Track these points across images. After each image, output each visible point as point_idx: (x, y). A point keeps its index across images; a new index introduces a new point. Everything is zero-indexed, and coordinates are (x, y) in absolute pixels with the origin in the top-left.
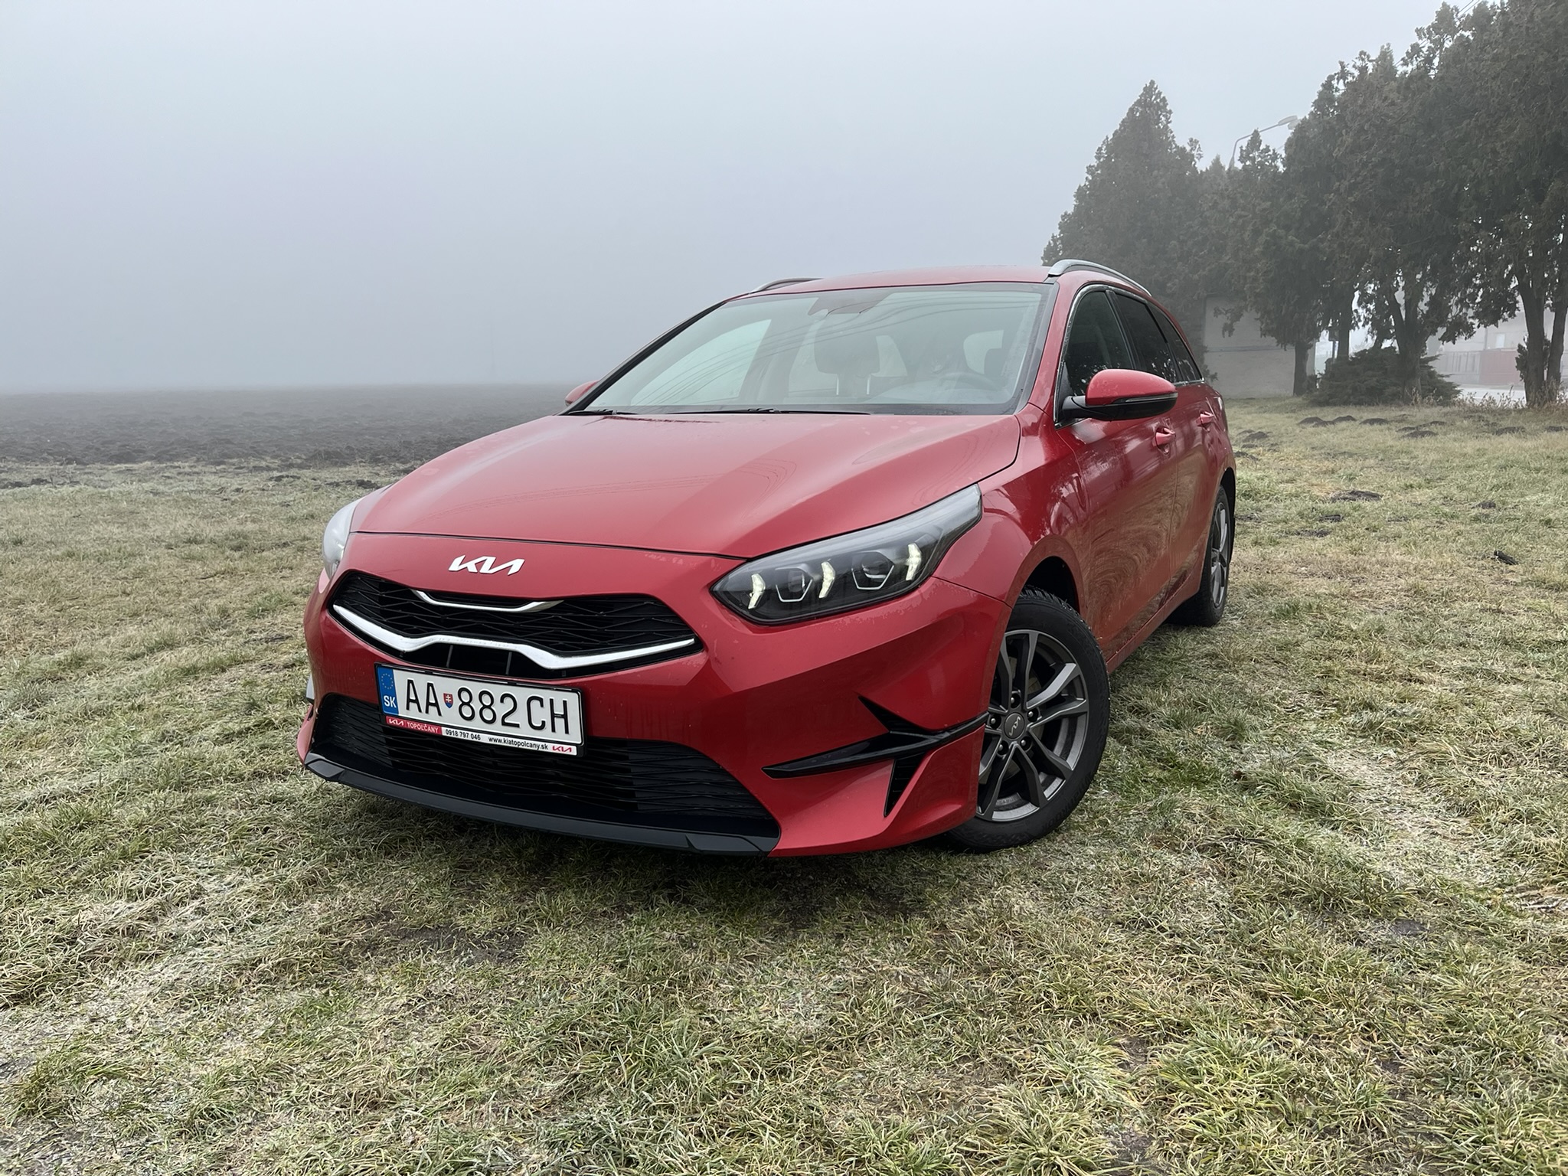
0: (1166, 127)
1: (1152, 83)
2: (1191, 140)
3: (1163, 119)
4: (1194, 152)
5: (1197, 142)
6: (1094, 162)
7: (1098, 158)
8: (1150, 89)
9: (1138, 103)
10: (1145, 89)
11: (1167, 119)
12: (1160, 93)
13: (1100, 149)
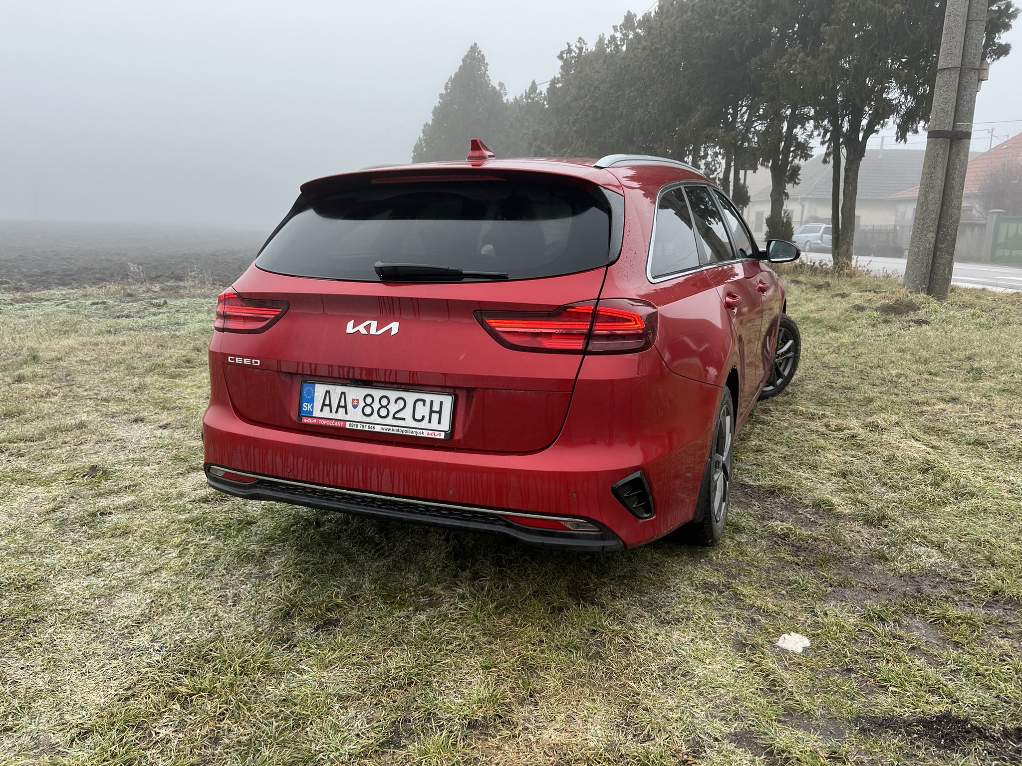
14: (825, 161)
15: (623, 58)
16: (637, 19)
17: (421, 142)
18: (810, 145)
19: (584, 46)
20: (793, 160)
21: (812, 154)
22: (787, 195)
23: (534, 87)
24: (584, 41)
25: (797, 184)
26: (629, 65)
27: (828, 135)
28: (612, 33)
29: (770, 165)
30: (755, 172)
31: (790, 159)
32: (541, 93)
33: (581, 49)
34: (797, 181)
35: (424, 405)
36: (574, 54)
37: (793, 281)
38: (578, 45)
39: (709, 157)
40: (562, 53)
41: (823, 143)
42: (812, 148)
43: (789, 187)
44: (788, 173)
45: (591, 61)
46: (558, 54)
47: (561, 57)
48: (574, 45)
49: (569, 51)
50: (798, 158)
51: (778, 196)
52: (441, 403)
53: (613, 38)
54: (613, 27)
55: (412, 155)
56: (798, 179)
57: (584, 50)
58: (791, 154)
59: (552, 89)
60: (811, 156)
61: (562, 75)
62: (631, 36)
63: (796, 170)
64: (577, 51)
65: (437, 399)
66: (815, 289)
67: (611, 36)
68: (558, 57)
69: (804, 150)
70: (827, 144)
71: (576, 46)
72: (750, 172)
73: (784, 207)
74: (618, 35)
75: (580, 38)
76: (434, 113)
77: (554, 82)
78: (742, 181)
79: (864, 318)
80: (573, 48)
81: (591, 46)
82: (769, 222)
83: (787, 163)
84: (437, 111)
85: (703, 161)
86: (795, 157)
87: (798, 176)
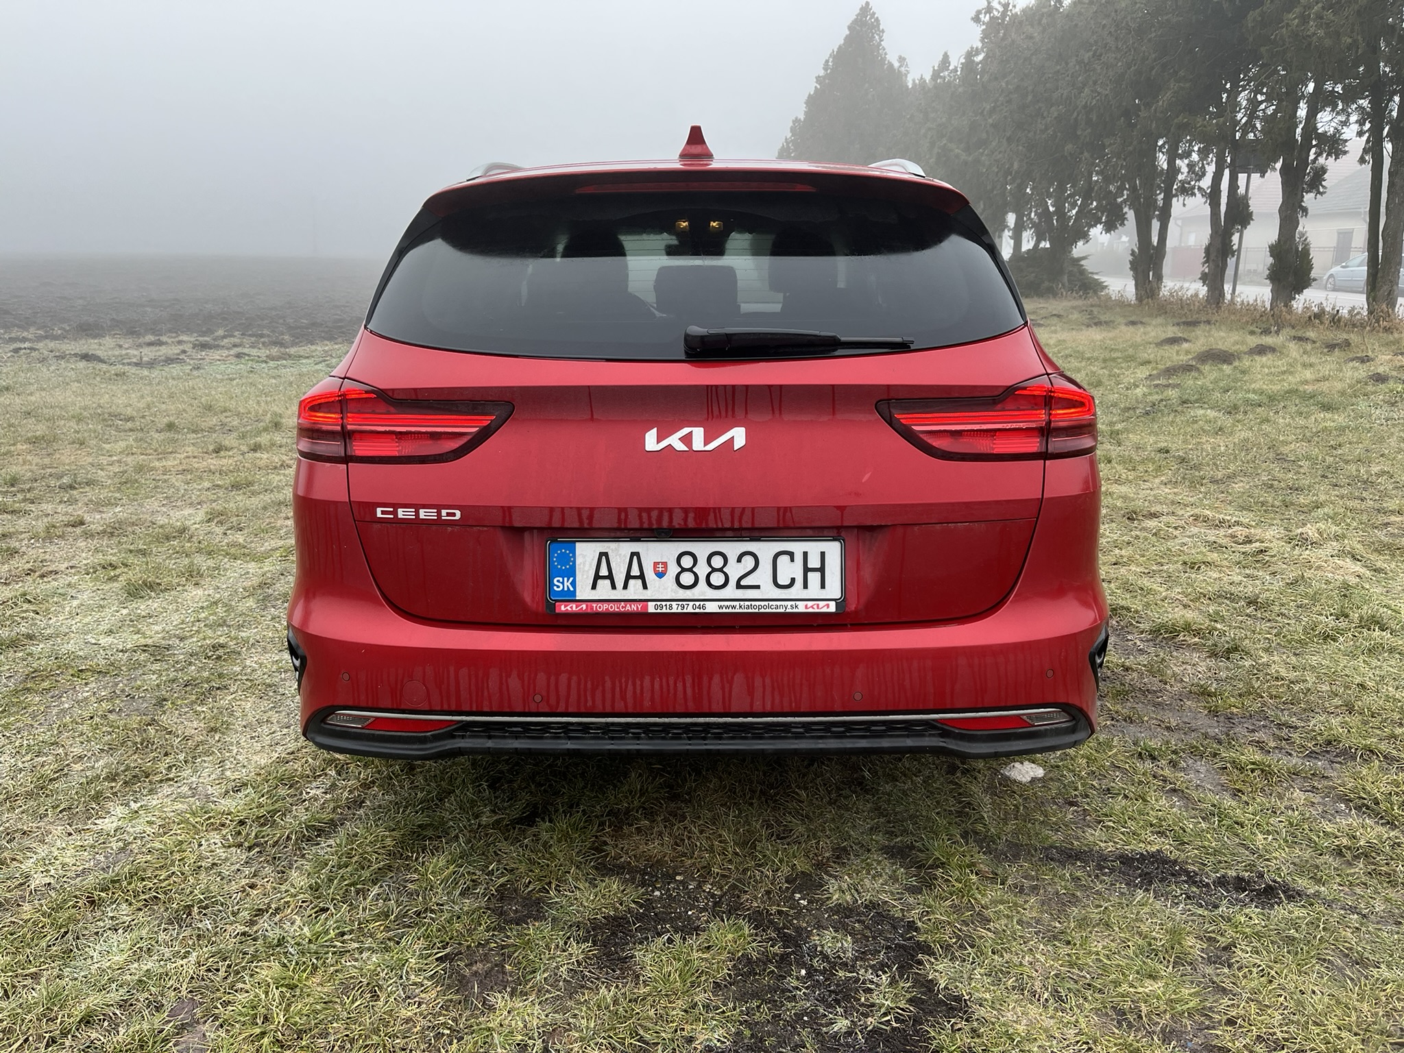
0: (879, 44)
1: (867, 3)
2: (900, 57)
3: (877, 37)
4: (903, 69)
5: (904, 59)
6: (822, 73)
7: (825, 69)
8: (865, 9)
9: (855, 21)
10: (861, 9)
11: (880, 37)
12: (874, 13)
13: (827, 61)
14: (1362, 160)
18: (1344, 137)
20: (1316, 159)
21: (1346, 149)
22: (1305, 210)
23: (945, 60)
25: (1321, 194)
26: (1076, 25)
27: (1368, 124)
29: (1279, 165)
30: (1263, 176)
31: (1312, 157)
33: (1007, 6)
34: (1321, 190)
35: (792, 560)
36: (995, 14)
37: (1295, 338)
39: (1195, 154)
40: (979, 13)
41: (1361, 133)
42: (1346, 141)
43: (1309, 198)
44: (1307, 178)
45: (1021, 23)
46: (973, 15)
47: (976, 19)
49: (989, 9)
50: (1325, 155)
51: (1291, 211)
52: (823, 554)
56: (1323, 186)
57: (1010, 7)
58: (1313, 150)
60: (1345, 152)
61: (983, 42)
63: (1320, 173)
64: (1001, 9)
65: (814, 549)
66: (1326, 350)
68: (972, 19)
69: (1334, 145)
70: (1367, 135)
73: (1300, 228)
76: (807, 103)
78: (1241, 191)
80: (995, 4)
82: (1275, 250)
83: (1305, 162)
84: (811, 101)
85: (1186, 162)
86: (1318, 154)
87: (1323, 183)
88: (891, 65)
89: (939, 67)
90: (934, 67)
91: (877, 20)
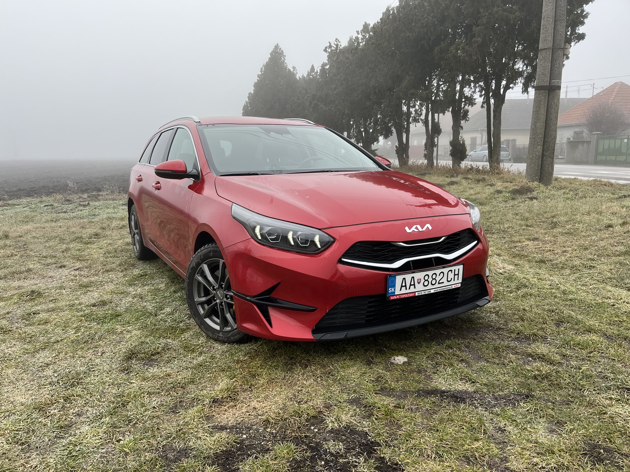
0: (284, 61)
1: (277, 44)
2: (293, 67)
3: (283, 58)
4: (295, 72)
5: (295, 68)
6: (260, 73)
7: (261, 71)
8: (277, 47)
9: (273, 52)
10: (275, 47)
11: (284, 58)
12: (281, 49)
13: (262, 68)
14: (482, 107)
15: (362, 50)
16: (371, 27)
17: (247, 104)
18: (474, 97)
19: (339, 43)
20: (464, 107)
21: (476, 102)
22: (462, 127)
23: (313, 68)
24: (339, 40)
25: (468, 121)
26: (366, 54)
27: (483, 92)
28: (356, 35)
29: (450, 109)
30: (444, 115)
31: (463, 106)
32: (317, 72)
33: (337, 45)
34: (467, 119)
36: (333, 48)
37: (464, 178)
38: (335, 43)
39: (417, 106)
40: (326, 48)
41: (481, 96)
42: (475, 99)
43: (463, 123)
44: (462, 115)
45: (344, 52)
46: (324, 49)
47: (325, 50)
48: (333, 43)
49: (330, 46)
50: (467, 105)
51: (457, 128)
53: (357, 38)
54: (357, 31)
55: (242, 112)
56: (468, 118)
57: (339, 46)
58: (463, 103)
59: (323, 69)
60: (475, 104)
61: (328, 60)
62: (367, 37)
63: (466, 112)
64: (335, 47)
66: (476, 182)
67: (355, 37)
68: (324, 50)
69: (471, 101)
70: (483, 96)
71: (334, 44)
72: (441, 115)
73: (461, 135)
74: (360, 36)
75: (336, 39)
76: (254, 86)
77: (324, 65)
78: (436, 120)
79: (500, 197)
80: (333, 45)
81: (344, 43)
82: (452, 144)
83: (460, 108)
84: (256, 85)
85: (414, 109)
86: (465, 105)
87: (468, 116)
88: (290, 70)
89: (310, 71)
90: (308, 71)
91: (282, 51)
